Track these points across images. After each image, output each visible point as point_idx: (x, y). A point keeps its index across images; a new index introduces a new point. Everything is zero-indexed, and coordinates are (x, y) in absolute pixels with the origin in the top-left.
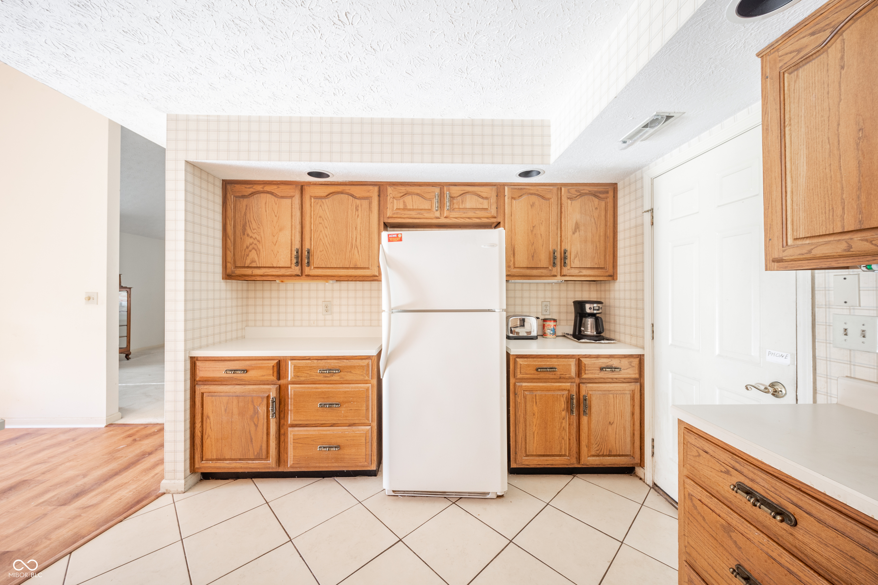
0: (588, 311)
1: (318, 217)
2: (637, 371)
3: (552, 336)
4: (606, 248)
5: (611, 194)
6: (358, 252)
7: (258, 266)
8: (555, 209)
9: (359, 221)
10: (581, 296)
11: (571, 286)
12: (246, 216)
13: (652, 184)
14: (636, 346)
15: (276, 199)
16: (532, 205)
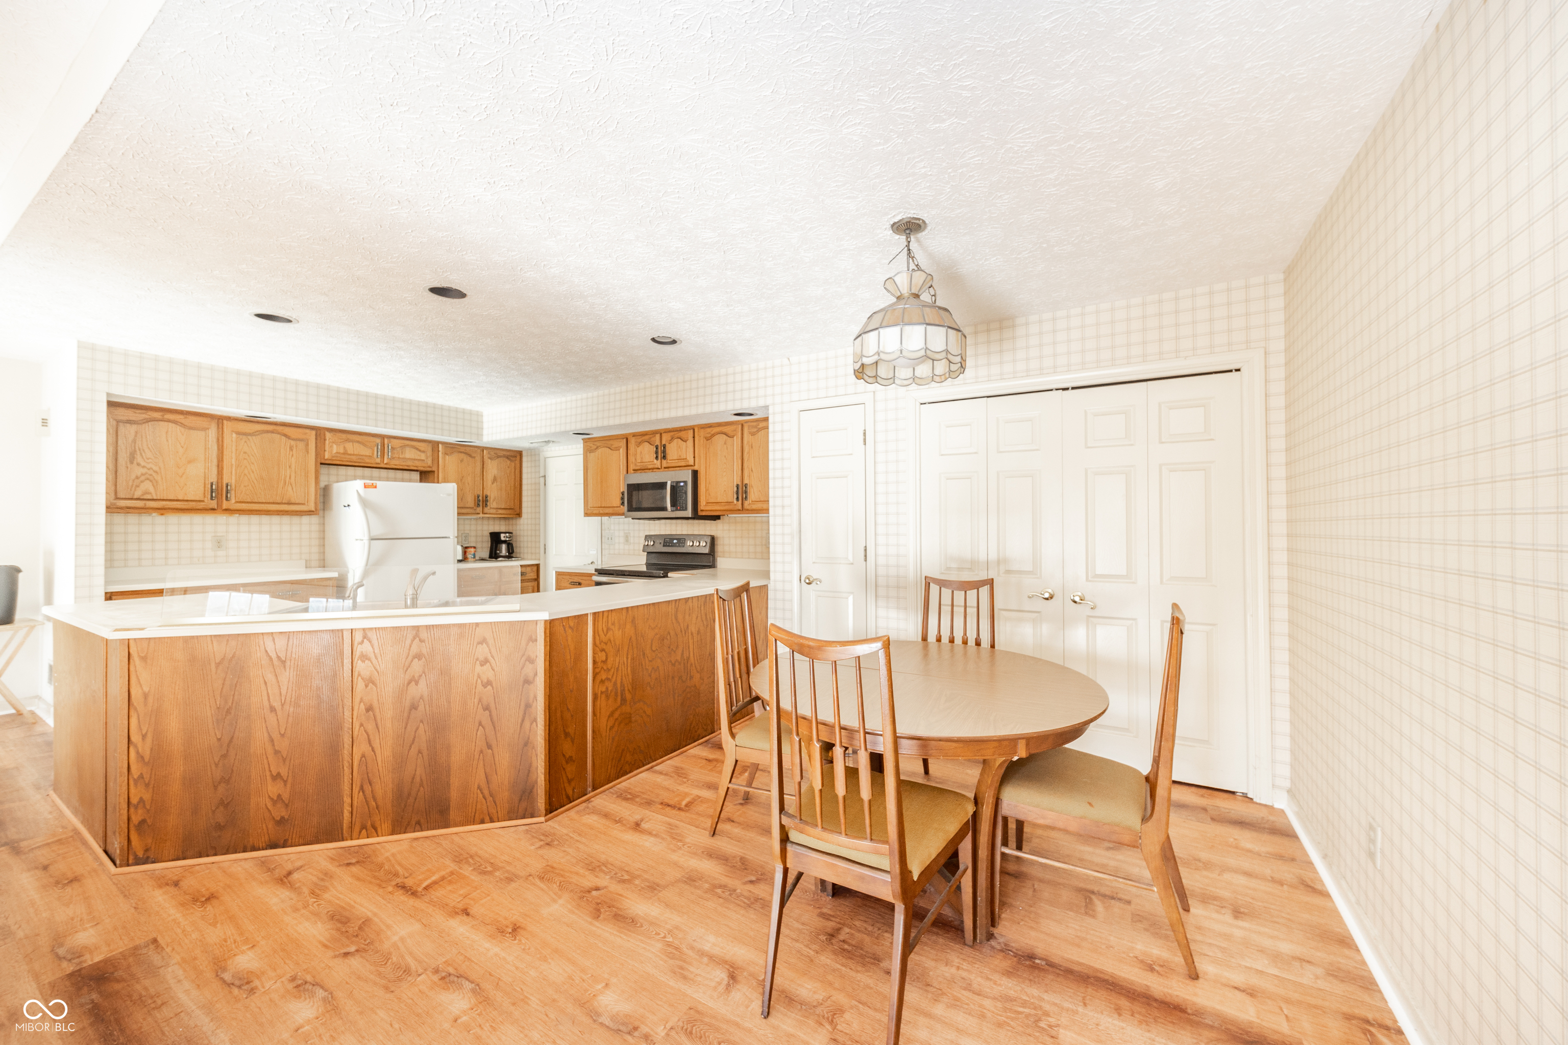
0: (503, 539)
1: (242, 453)
2: (536, 574)
3: (473, 560)
4: (515, 495)
5: (518, 458)
6: (292, 489)
7: (155, 498)
8: (479, 465)
9: (293, 460)
10: (496, 529)
11: (485, 522)
12: (135, 443)
13: (545, 461)
14: (535, 559)
15: (183, 429)
16: (462, 461)
